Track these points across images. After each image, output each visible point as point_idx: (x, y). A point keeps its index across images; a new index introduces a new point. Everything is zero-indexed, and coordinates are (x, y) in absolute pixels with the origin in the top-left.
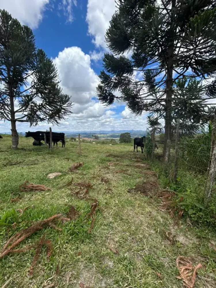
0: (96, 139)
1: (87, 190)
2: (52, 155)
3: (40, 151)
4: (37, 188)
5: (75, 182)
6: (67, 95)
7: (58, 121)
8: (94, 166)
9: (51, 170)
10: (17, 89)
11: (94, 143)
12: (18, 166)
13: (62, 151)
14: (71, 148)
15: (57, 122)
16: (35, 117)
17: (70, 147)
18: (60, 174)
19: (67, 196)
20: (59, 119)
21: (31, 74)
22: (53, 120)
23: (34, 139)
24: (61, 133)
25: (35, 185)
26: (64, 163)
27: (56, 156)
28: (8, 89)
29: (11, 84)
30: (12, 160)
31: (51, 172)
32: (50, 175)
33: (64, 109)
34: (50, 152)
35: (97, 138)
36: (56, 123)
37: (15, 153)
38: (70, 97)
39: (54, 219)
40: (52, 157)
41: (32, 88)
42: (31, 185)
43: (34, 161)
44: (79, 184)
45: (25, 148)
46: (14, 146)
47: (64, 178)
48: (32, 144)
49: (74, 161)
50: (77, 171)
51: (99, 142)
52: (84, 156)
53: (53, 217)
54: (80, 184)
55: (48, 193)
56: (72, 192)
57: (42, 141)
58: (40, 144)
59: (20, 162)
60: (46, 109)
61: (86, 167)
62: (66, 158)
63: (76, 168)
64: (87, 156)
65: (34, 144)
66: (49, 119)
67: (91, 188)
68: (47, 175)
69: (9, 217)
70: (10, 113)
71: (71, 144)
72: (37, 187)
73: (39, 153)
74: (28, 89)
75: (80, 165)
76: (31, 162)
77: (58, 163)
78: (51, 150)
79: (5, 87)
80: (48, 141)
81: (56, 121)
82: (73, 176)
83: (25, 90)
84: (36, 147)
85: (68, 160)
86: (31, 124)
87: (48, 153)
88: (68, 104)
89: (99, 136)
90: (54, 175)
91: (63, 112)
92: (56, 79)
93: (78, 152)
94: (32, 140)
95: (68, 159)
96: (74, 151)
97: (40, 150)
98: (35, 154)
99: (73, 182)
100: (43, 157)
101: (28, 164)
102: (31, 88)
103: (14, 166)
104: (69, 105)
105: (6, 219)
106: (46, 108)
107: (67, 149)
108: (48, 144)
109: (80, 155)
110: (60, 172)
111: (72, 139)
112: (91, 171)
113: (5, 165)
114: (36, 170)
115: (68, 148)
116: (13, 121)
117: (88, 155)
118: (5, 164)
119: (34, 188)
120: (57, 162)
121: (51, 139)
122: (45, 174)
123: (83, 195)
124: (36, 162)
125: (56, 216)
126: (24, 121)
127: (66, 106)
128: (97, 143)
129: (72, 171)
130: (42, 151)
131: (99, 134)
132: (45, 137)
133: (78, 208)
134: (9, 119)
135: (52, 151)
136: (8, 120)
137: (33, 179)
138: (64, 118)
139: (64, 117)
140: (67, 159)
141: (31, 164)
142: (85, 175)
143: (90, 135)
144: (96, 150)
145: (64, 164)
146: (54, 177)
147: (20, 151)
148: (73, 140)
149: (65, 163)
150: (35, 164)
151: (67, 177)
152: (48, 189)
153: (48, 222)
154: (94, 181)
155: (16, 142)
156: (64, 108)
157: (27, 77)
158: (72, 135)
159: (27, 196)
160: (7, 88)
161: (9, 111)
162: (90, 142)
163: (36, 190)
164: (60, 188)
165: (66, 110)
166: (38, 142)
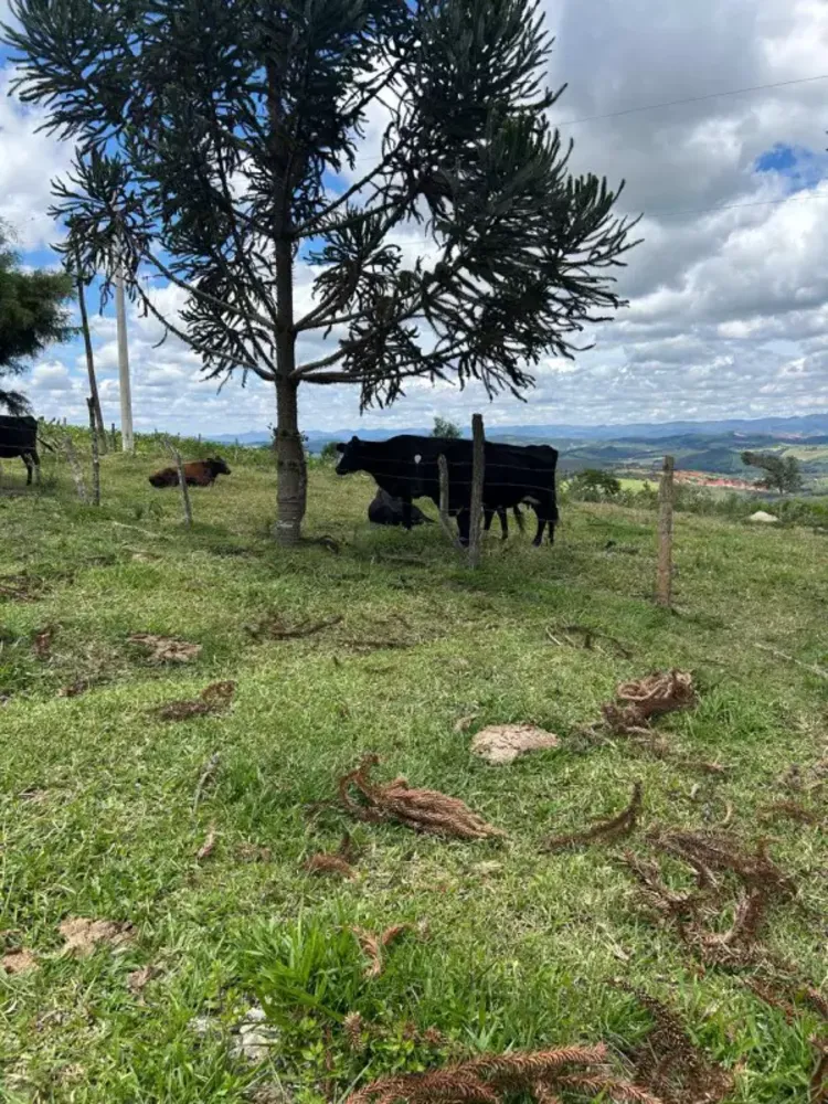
0: (779, 483)
1: (754, 904)
2: (479, 594)
3: (410, 563)
4: (429, 815)
5: (656, 821)
6: (593, 181)
7: (521, 364)
8: (785, 720)
9: (490, 704)
10: (306, 189)
11: (761, 515)
12: (313, 649)
13: (540, 569)
14: (599, 555)
15: (517, 377)
16: (387, 349)
17: (586, 546)
18: (548, 740)
19: (617, 919)
20: (529, 353)
21: (385, 83)
22: (490, 363)
23: (379, 481)
24: (532, 448)
25: (419, 795)
26: (565, 659)
27: (501, 601)
28: (264, 197)
29: (284, 168)
30: (284, 609)
31: (492, 714)
32: (486, 737)
33: (569, 284)
34: (471, 572)
35: (782, 474)
36: (509, 379)
37: (292, 568)
38: (612, 188)
39: (565, 1066)
40: (480, 607)
41: (387, 169)
42: (401, 792)
43: (383, 623)
44: (687, 843)
45: (336, 536)
46: (285, 525)
47: (575, 775)
48: (365, 515)
49: (629, 656)
50: (663, 740)
51: (803, 508)
52: (696, 621)
53: (555, 1054)
54: (698, 844)
55: (491, 865)
56: (642, 898)
57: (423, 504)
58: (410, 517)
59: (320, 627)
60: (458, 295)
61: (723, 716)
62: (573, 630)
63: (654, 712)
64: (715, 625)
65: (377, 514)
66: (464, 356)
67: (786, 899)
68: (472, 729)
69: (325, 967)
70: (271, 334)
71: (595, 525)
72: (431, 807)
73: (408, 572)
74: (367, 179)
75: (680, 691)
76: (371, 632)
77: (526, 659)
78: (476, 557)
79: (253, 187)
80: (458, 502)
81: (509, 365)
82: (638, 769)
83: (351, 185)
84: (386, 531)
85: (588, 645)
86: (367, 395)
87: (459, 582)
88: (602, 243)
89: (802, 455)
90: (517, 743)
91: (564, 302)
92: (533, 79)
93: (645, 581)
94: (363, 490)
95: (588, 636)
96: (618, 574)
97: (410, 556)
98: (390, 579)
99: (641, 821)
100: (433, 602)
101: (357, 643)
102: (379, 171)
103: (293, 642)
104: (603, 250)
105: (314, 976)
106: (464, 289)
107: (569, 562)
108: (454, 521)
109: (663, 612)
110: (548, 727)
111: (594, 477)
112: (763, 753)
113: (254, 635)
114: (404, 687)
115: (580, 554)
116: (287, 381)
117: (722, 611)
118: (254, 628)
119: (415, 813)
120: (516, 647)
121: (476, 491)
122: (458, 727)
123: (732, 943)
124: (397, 632)
125: (573, 1049)
126: (335, 381)
127: (583, 257)
128: (789, 518)
129: (621, 733)
130: (421, 565)
131: (796, 442)
132: (443, 478)
133: (710, 1037)
134: (269, 371)
135: (477, 568)
136: (264, 376)
137: (399, 745)
138: (561, 346)
139: (566, 337)
140: (581, 637)
141: (370, 644)
142: (724, 776)
143: (722, 452)
144: (786, 581)
145: (564, 673)
146: (513, 754)
147: (311, 551)
148: (600, 489)
149: (565, 663)
150: (391, 646)
151: (595, 768)
152: (490, 836)
153: (531, 1072)
154: (803, 841)
155: (295, 502)
156: (571, 273)
157: (364, 102)
158: (592, 451)
159: (382, 851)
160: (263, 191)
161: (270, 327)
162: (730, 509)
163: (425, 822)
164: (561, 846)
165: (582, 291)
166: (396, 506)
